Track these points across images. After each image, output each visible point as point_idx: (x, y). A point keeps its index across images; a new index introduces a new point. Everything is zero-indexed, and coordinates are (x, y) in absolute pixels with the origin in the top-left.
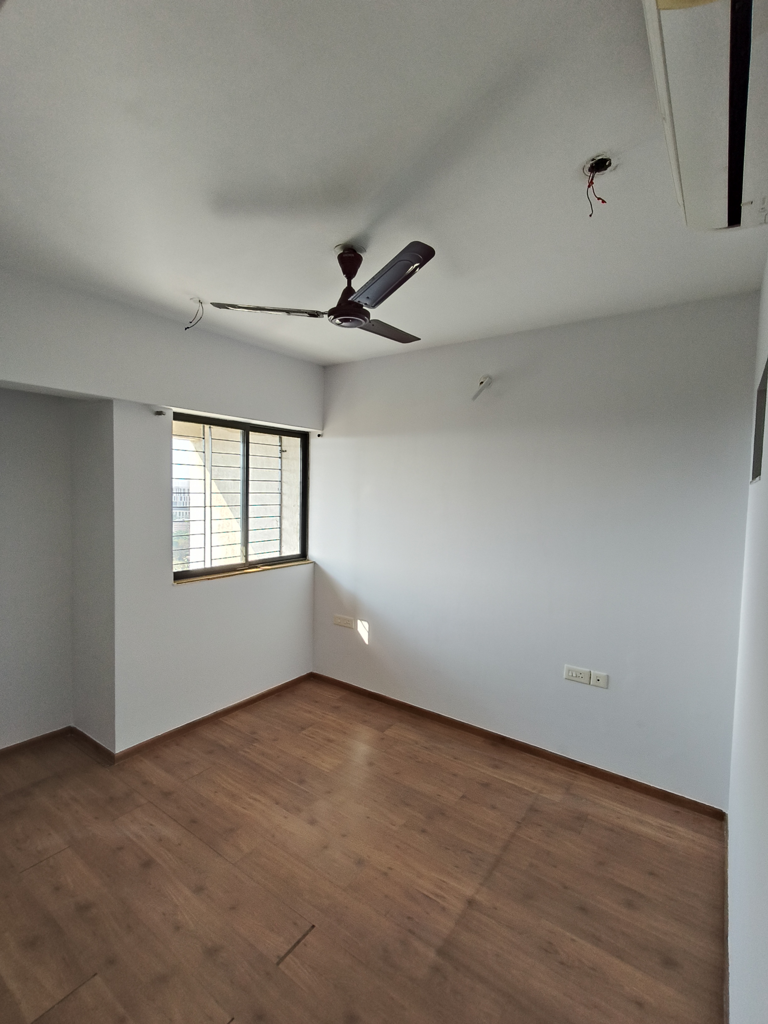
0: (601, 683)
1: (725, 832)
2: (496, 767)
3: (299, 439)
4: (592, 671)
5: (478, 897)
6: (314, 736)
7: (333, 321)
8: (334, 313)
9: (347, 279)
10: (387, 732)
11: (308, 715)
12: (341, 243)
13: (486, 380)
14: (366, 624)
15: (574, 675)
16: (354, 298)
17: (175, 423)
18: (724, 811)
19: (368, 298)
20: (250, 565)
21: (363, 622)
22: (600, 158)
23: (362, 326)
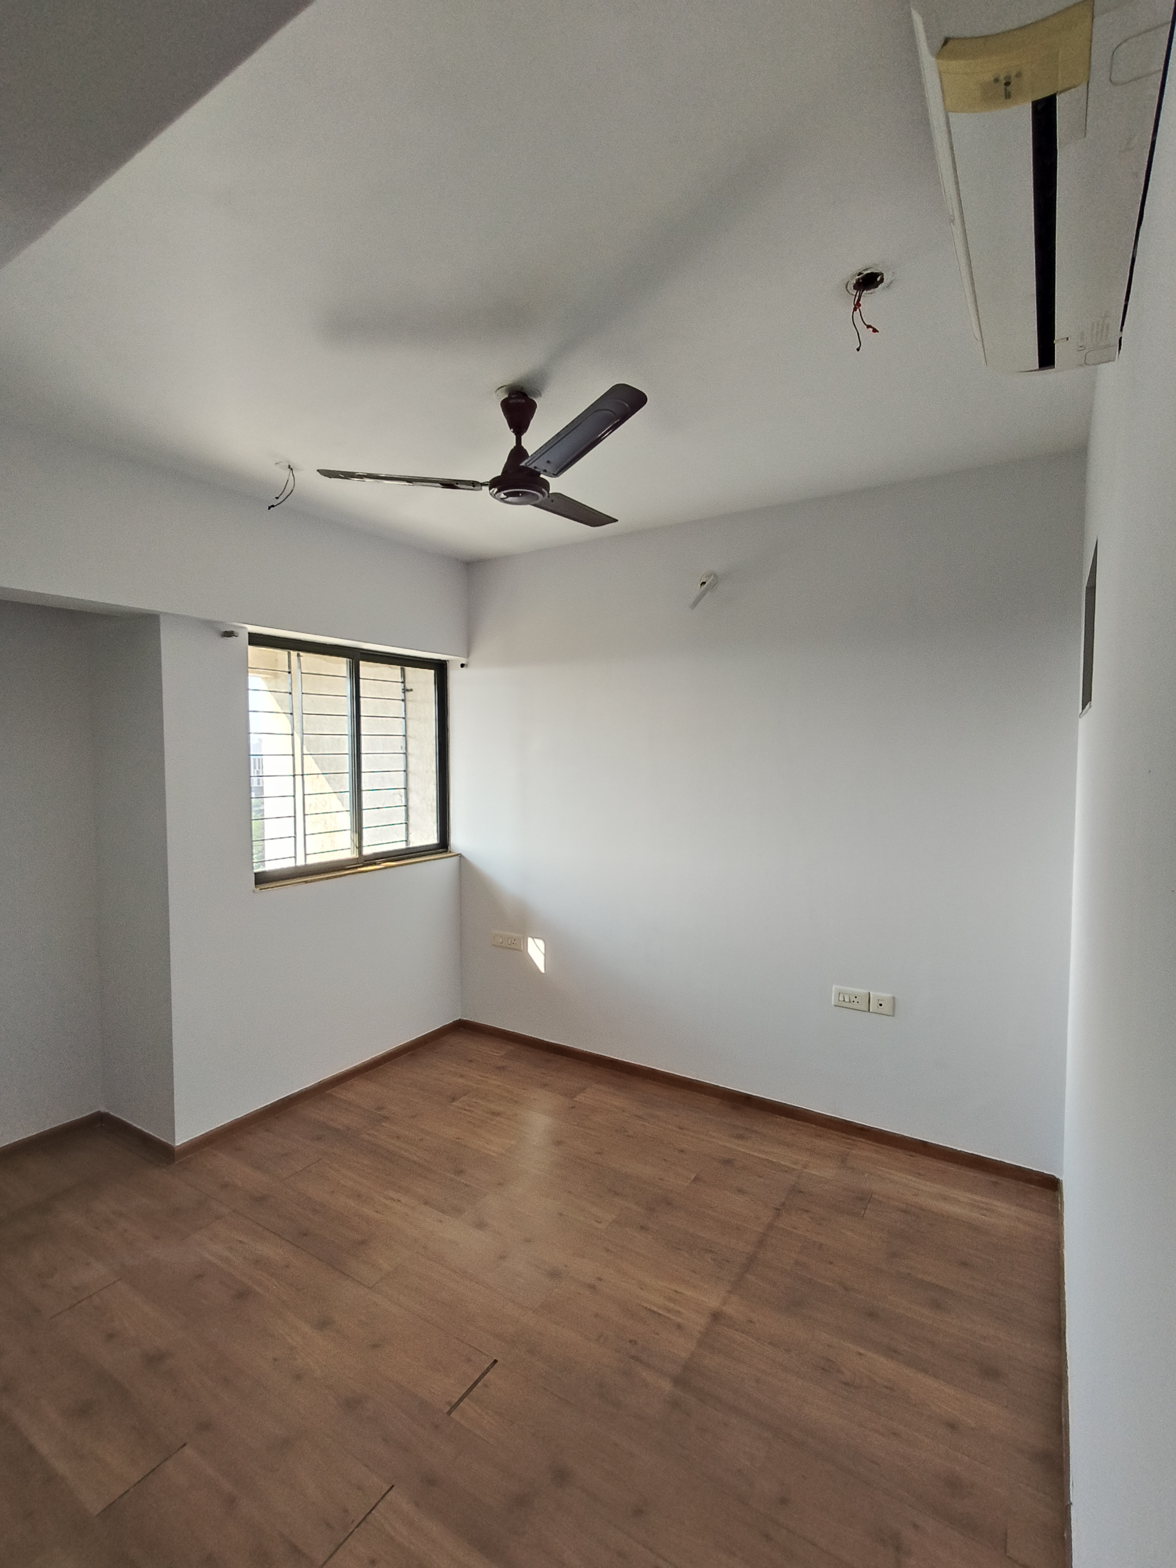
0: (886, 1009)
1: (1060, 1205)
2: (740, 1137)
3: (432, 672)
4: (871, 993)
5: (728, 1310)
6: (472, 1109)
7: (496, 495)
8: (497, 484)
9: (515, 434)
10: (580, 1098)
11: (461, 1080)
12: (506, 384)
13: (711, 579)
14: (540, 943)
15: (847, 1000)
16: (528, 462)
17: (252, 649)
18: (1057, 1176)
19: (548, 462)
20: (365, 861)
21: (536, 940)
22: (869, 272)
23: (536, 502)
